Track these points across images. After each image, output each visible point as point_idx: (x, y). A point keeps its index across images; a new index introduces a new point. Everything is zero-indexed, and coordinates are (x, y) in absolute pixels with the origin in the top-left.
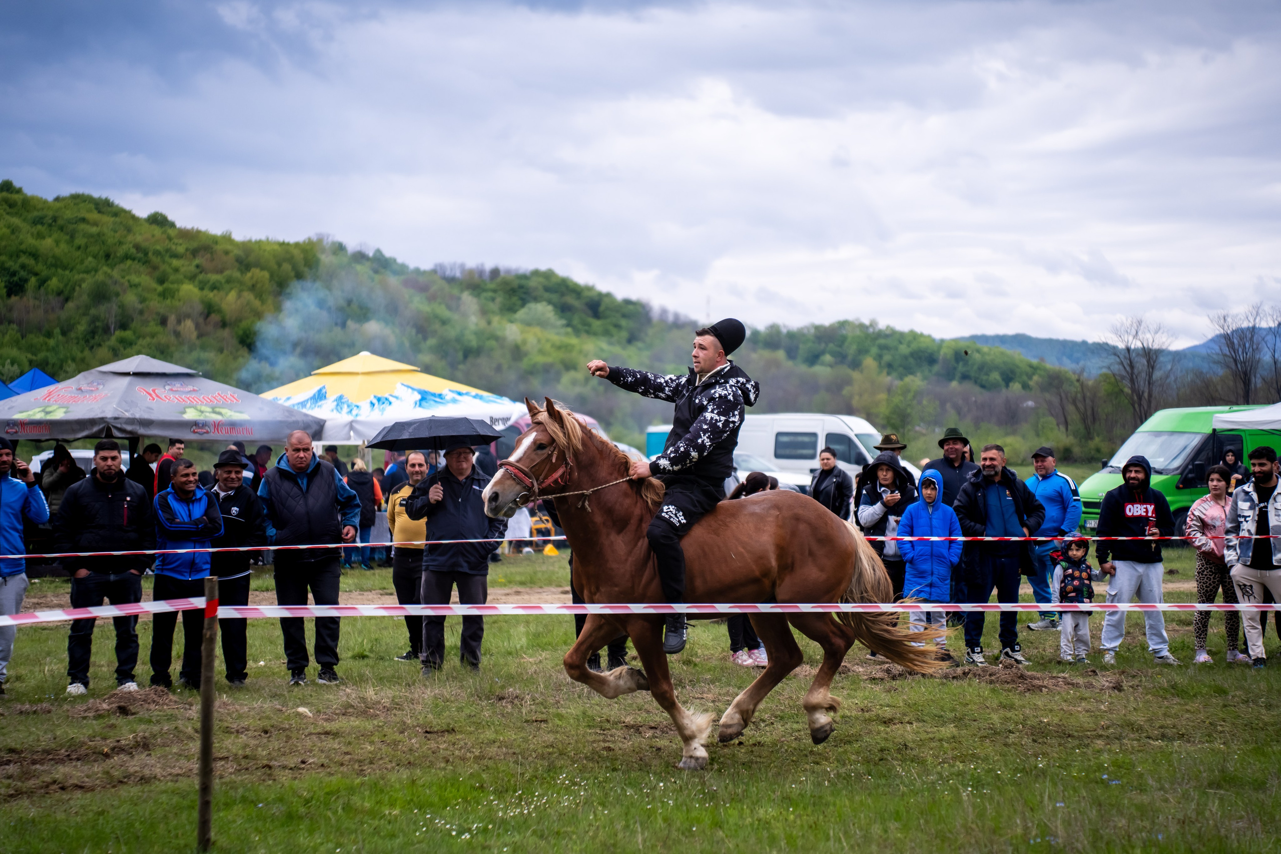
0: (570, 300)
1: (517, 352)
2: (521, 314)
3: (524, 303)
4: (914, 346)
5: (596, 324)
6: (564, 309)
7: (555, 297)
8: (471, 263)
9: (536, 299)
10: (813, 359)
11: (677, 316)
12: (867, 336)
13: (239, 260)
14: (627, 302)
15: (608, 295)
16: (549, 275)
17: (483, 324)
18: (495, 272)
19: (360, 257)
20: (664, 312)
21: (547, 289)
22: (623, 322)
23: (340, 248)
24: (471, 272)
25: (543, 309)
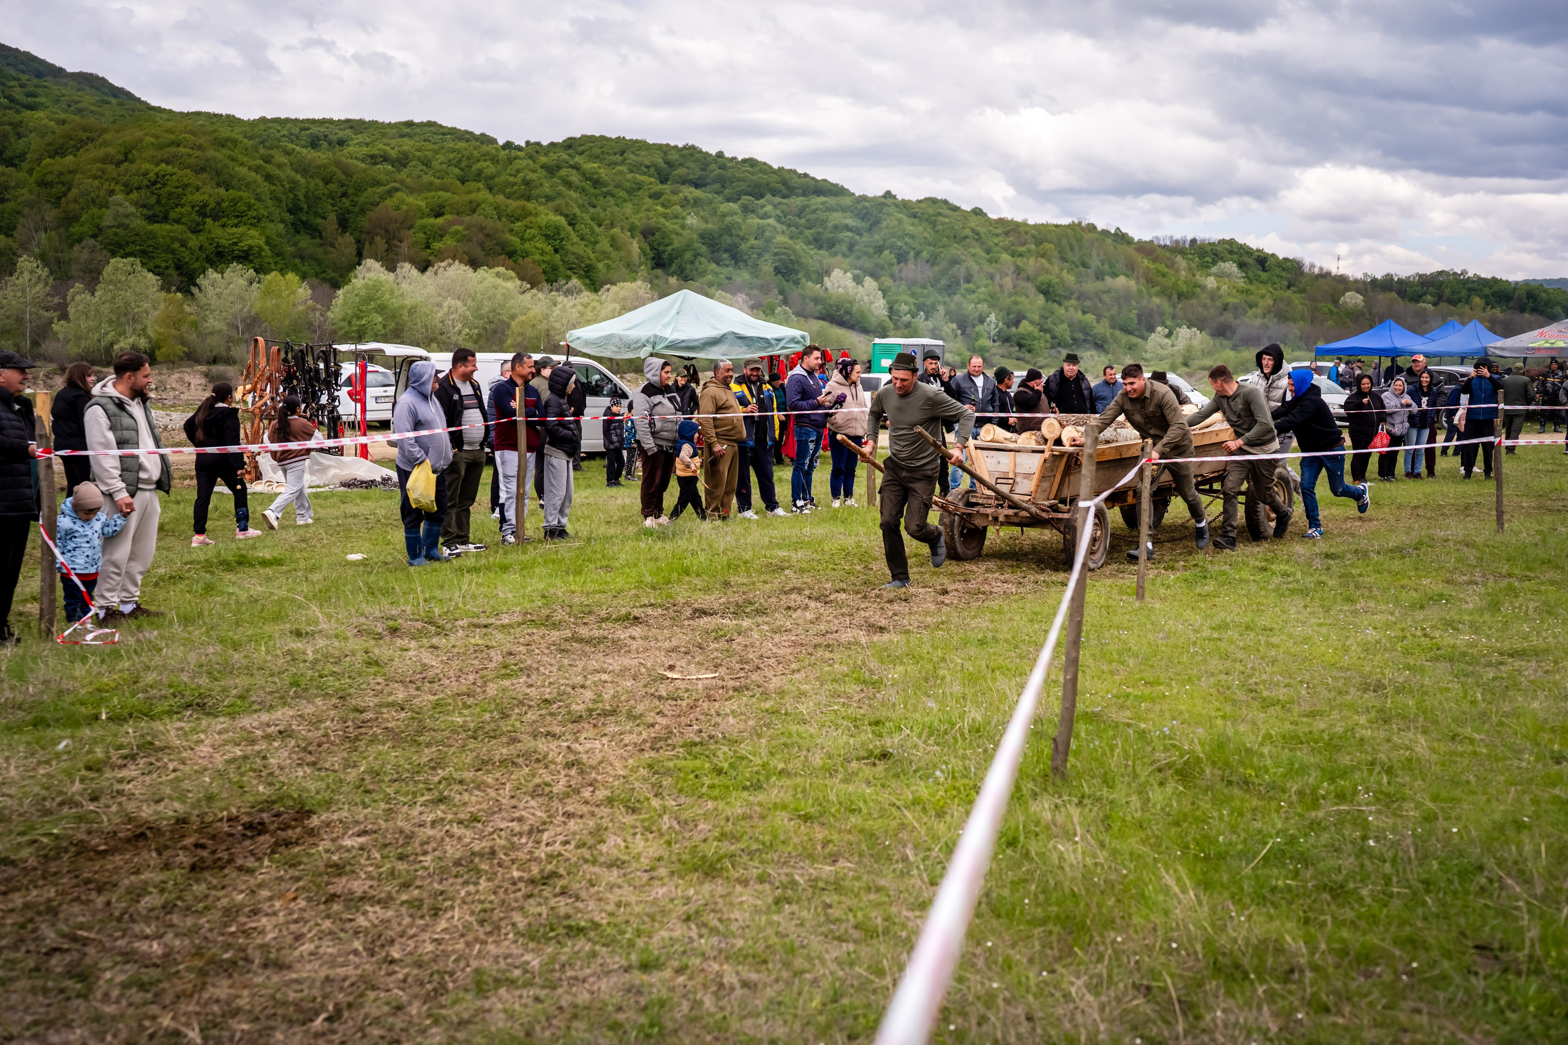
0: (1246, 259)
1: (1214, 296)
2: (1214, 269)
3: (1214, 263)
4: (1496, 288)
5: (1264, 275)
6: (1242, 265)
7: (1235, 257)
8: (1178, 236)
9: (1223, 260)
10: (1417, 298)
11: (1321, 269)
12: (1459, 281)
13: (1034, 237)
14: (1286, 260)
15: (1273, 255)
16: (1232, 242)
17: (1190, 276)
18: (1194, 241)
19: (1105, 233)
20: (1312, 266)
21: (1231, 252)
22: (1284, 274)
23: (1092, 228)
24: (1177, 242)
25: (1230, 267)
